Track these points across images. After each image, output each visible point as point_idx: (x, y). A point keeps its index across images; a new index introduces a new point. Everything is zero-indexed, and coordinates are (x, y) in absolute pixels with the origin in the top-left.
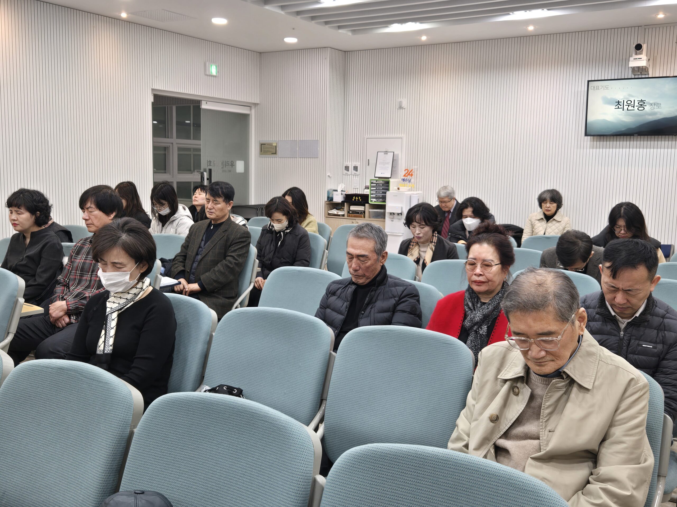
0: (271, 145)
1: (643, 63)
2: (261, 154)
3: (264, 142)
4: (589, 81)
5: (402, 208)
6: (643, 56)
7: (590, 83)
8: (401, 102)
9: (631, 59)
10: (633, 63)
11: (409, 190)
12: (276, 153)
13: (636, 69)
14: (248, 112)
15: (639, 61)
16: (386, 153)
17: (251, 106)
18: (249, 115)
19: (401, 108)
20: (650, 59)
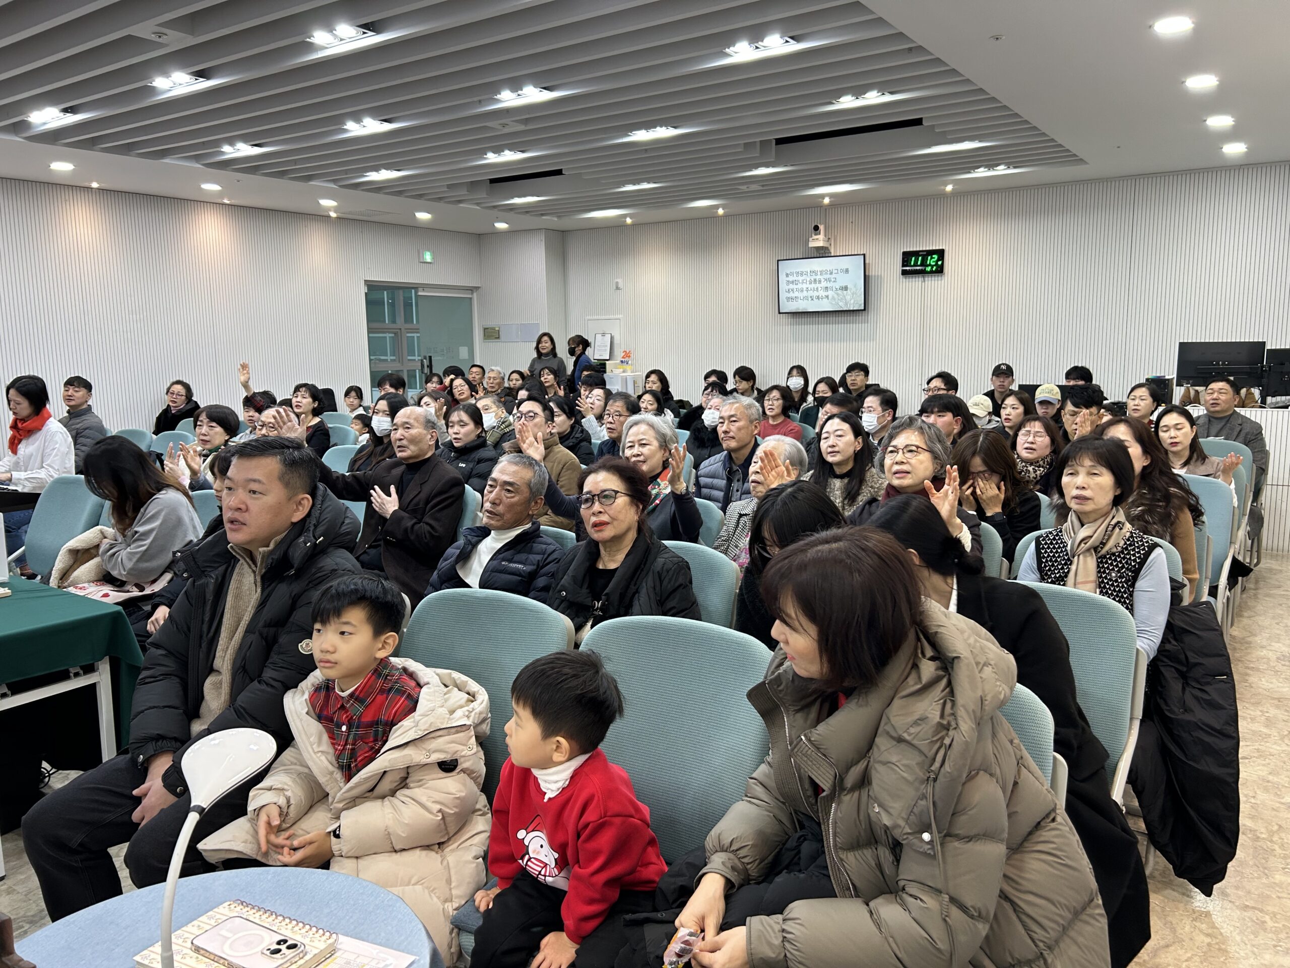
0: (493, 329)
1: (820, 244)
2: (485, 339)
3: (487, 327)
4: (778, 261)
6: (821, 237)
7: (780, 262)
8: (617, 283)
9: (810, 239)
10: (812, 244)
11: (623, 372)
12: (498, 338)
13: (818, 248)
14: (470, 296)
15: (818, 241)
16: (603, 334)
17: (472, 289)
18: (471, 298)
19: (617, 288)
20: (829, 239)
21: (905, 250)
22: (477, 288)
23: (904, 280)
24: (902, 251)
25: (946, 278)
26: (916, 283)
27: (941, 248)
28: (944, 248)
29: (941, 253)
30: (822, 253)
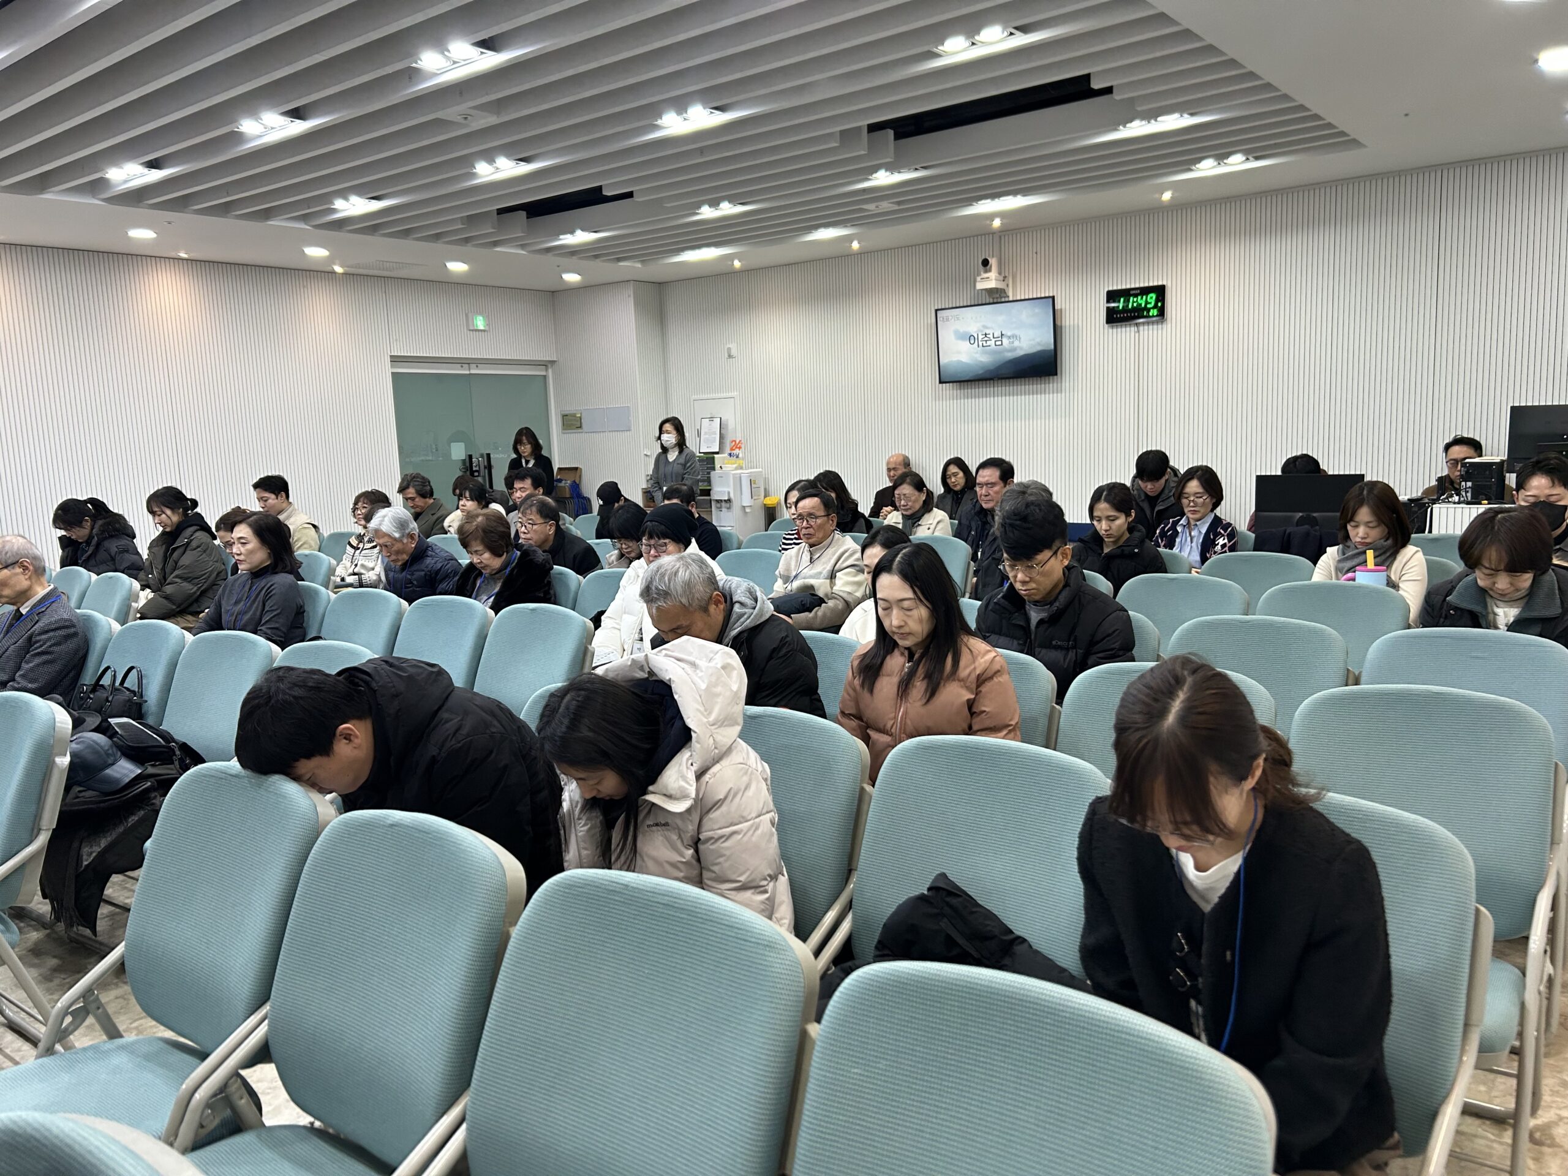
0: (574, 415)
1: (992, 284)
2: (563, 429)
3: (566, 413)
4: (936, 311)
5: (729, 493)
6: (993, 274)
7: (938, 312)
8: (729, 349)
9: (978, 279)
10: (980, 286)
11: (736, 469)
12: (580, 427)
13: (990, 291)
14: (543, 373)
15: (990, 281)
16: (711, 419)
17: (546, 364)
18: (545, 377)
19: (730, 356)
20: (1005, 277)
21: (1111, 289)
22: (553, 362)
23: (1110, 330)
24: (1106, 290)
25: (1169, 325)
26: (1126, 334)
27: (1160, 283)
28: (1165, 283)
29: (1160, 291)
30: (996, 297)
